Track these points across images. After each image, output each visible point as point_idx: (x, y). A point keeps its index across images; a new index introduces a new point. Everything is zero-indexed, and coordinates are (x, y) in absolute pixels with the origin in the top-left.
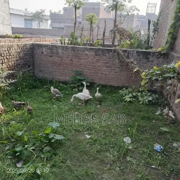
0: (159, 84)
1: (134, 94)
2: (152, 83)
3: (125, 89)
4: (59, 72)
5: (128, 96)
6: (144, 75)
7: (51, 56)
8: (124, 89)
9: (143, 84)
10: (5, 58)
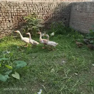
4: (84, 25)
7: (81, 12)
10: (45, 11)
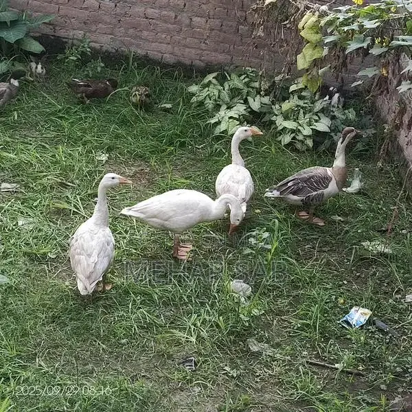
0: (370, 72)
1: (255, 104)
2: (344, 64)
3: (214, 81)
5: (233, 113)
6: (312, 28)
8: (210, 77)
9: (306, 66)
